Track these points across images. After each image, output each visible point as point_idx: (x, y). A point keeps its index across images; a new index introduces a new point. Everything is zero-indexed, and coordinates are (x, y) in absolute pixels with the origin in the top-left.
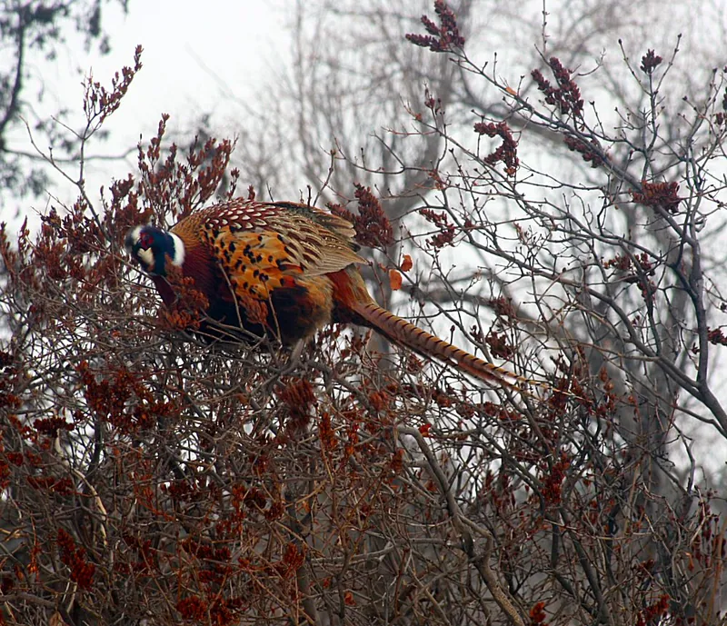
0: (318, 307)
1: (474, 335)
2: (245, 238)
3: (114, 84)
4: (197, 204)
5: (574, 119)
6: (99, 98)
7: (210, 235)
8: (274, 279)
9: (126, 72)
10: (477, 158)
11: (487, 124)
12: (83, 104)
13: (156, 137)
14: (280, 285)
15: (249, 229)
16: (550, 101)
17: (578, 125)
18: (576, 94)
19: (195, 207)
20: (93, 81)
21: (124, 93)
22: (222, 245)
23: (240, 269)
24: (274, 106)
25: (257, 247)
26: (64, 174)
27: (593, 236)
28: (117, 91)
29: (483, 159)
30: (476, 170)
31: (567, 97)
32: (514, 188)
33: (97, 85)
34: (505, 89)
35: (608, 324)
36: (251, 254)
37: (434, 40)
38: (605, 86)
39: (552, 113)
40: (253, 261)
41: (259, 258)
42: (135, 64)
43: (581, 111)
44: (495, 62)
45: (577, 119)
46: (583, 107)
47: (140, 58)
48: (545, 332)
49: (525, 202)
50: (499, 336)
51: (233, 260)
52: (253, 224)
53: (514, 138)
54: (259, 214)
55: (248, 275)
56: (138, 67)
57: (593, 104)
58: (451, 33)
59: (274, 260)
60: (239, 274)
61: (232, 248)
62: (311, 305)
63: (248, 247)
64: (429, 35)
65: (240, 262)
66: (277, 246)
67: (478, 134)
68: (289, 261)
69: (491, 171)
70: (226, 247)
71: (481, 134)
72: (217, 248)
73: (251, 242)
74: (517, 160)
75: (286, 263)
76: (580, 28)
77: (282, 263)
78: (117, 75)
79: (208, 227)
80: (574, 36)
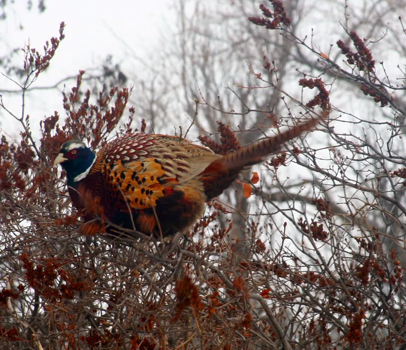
0: (195, 203)
1: (301, 224)
2: (133, 166)
3: (45, 49)
4: (105, 133)
5: (369, 74)
6: (35, 60)
7: (108, 167)
8: (158, 192)
9: (54, 41)
10: (301, 104)
11: (308, 79)
12: (24, 63)
13: (76, 86)
14: (163, 195)
15: (135, 160)
16: (351, 62)
17: (372, 79)
18: (369, 56)
19: (103, 136)
20: (31, 48)
21: (52, 55)
22: (116, 174)
23: (130, 189)
24: (161, 62)
25: (142, 171)
26: (11, 114)
27: (383, 158)
28: (47, 54)
29: (305, 104)
30: (301, 113)
31: (363, 59)
32: (328, 125)
33: (33, 51)
34: (319, 54)
35: (395, 218)
36: (137, 178)
37: (269, 22)
38: (395, 49)
39: (353, 69)
40: (140, 183)
41: (144, 180)
42: (60, 36)
43: (373, 68)
44: (312, 35)
45: (371, 73)
46: (375, 66)
47: (64, 31)
48: (351, 223)
49: (336, 135)
50: (318, 225)
51: (124, 184)
52: (138, 155)
53: (327, 88)
54: (141, 147)
55: (138, 193)
56: (62, 37)
57: (382, 63)
58: (281, 15)
59: (155, 178)
60: (130, 194)
61: (123, 176)
62: (190, 204)
63: (135, 173)
64: (265, 17)
65: (129, 185)
66: (157, 168)
67: (302, 86)
68: (168, 176)
69: (311, 113)
70: (119, 175)
71: (304, 87)
72: (112, 177)
73: (136, 169)
74: (329, 106)
75: (165, 178)
76: (378, 8)
77: (161, 179)
78: (47, 43)
79: (107, 162)
80: (374, 14)
